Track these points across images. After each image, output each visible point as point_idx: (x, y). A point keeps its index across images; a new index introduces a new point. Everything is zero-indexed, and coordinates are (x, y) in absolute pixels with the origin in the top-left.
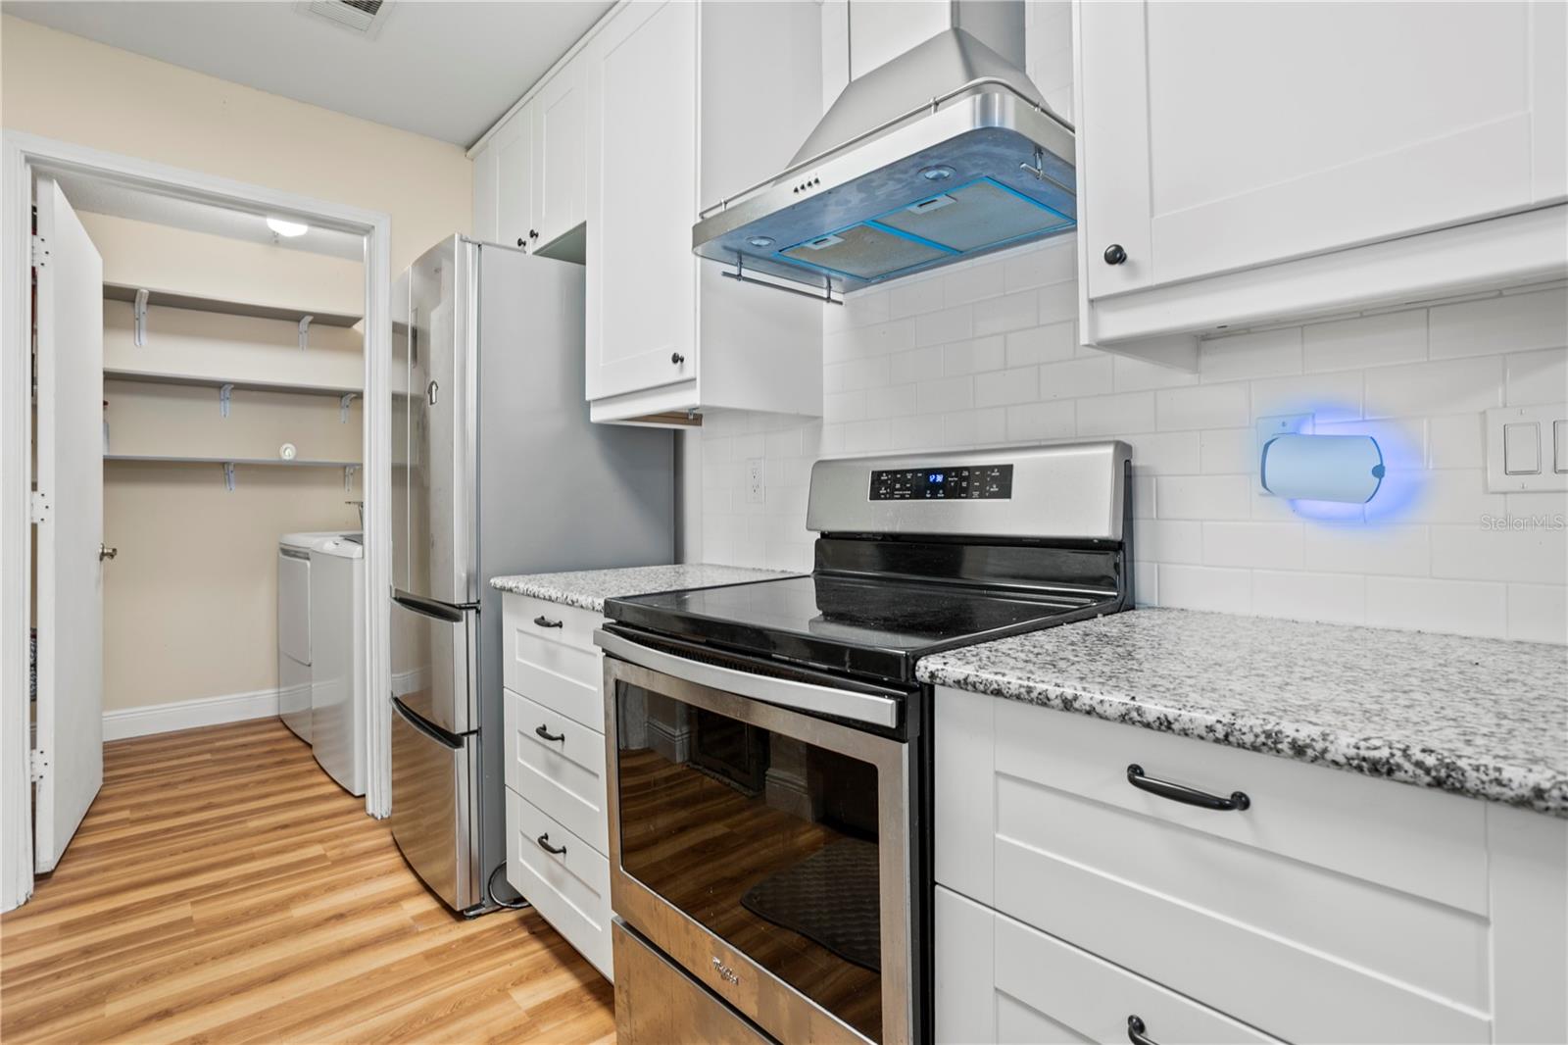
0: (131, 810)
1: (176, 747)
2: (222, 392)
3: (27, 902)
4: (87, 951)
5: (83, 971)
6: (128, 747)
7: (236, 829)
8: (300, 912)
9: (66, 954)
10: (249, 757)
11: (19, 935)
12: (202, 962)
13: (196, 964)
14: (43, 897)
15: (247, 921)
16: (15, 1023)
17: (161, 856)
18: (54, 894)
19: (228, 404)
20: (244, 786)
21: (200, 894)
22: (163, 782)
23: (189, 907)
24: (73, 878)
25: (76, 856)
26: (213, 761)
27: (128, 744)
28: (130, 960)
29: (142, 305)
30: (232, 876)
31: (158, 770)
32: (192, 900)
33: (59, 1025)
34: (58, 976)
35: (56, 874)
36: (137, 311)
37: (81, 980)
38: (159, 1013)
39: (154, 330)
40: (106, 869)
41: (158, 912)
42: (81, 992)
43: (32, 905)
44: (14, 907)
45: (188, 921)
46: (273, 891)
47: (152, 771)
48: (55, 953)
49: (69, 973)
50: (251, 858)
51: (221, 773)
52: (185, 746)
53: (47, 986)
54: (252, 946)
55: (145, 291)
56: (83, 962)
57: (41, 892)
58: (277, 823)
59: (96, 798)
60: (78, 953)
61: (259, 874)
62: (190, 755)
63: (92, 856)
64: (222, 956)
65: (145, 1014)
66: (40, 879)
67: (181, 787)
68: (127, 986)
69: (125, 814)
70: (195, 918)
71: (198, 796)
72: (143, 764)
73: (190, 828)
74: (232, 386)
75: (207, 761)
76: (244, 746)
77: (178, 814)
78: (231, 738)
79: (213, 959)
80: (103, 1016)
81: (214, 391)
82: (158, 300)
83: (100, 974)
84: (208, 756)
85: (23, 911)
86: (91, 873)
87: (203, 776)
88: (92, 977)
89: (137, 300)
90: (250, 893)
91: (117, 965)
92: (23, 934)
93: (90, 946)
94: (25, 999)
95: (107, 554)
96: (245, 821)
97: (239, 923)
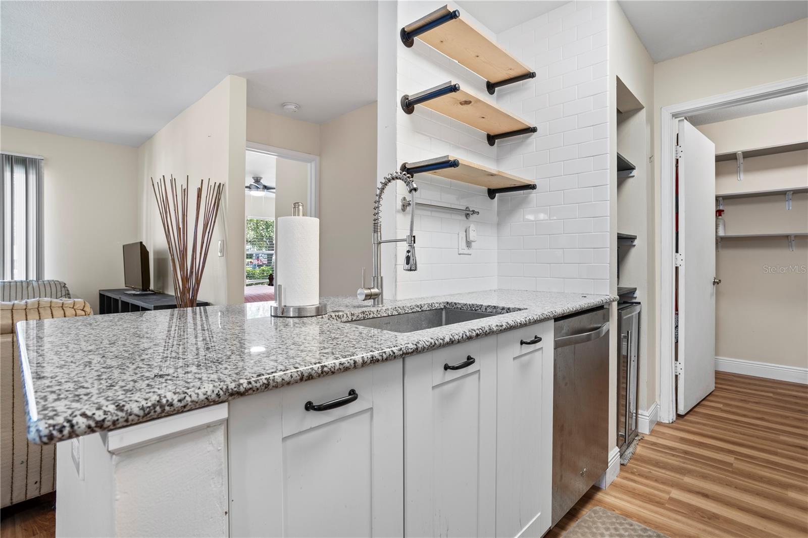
0: (723, 405)
1: (755, 385)
2: (787, 197)
3: (672, 422)
4: (686, 452)
5: (682, 459)
6: (733, 377)
7: (773, 436)
8: (792, 495)
9: (679, 449)
10: (796, 403)
11: (666, 433)
12: (730, 486)
13: (727, 485)
14: (678, 423)
15: (759, 481)
16: (656, 462)
17: (729, 430)
18: (681, 424)
19: (791, 202)
20: (786, 417)
21: (739, 456)
22: (743, 399)
23: (733, 459)
24: (691, 422)
25: (694, 414)
26: (774, 398)
27: (733, 376)
28: (700, 466)
29: (741, 159)
30: (761, 457)
31: (742, 392)
32: (736, 457)
33: (668, 473)
34: (673, 455)
35: (686, 418)
36: (738, 163)
37: (680, 461)
38: (703, 493)
39: (748, 170)
40: (704, 425)
41: (719, 453)
42: (678, 466)
43: (674, 424)
44: (668, 422)
45: (731, 465)
46: (781, 476)
47: (739, 392)
48: (675, 446)
49: (678, 456)
50: (776, 454)
51: (775, 405)
52: (760, 386)
53: (668, 457)
54: (757, 494)
55: (740, 152)
56: (683, 455)
57: (677, 421)
58: (799, 444)
59: (710, 394)
60: (681, 451)
61: (776, 464)
62: (762, 391)
63: (701, 417)
64: (740, 489)
65: (698, 490)
66: (679, 416)
67: (750, 404)
68: (695, 475)
69: (721, 406)
70: (734, 465)
71: (758, 412)
72: (737, 387)
73: (748, 425)
74: (792, 192)
75: (771, 397)
76: (796, 397)
77: (744, 416)
78: (789, 390)
79: (735, 487)
80: (683, 480)
81: (782, 196)
82: (748, 155)
83: (687, 464)
84: (771, 395)
85: (671, 425)
86: (698, 423)
87: (763, 403)
88: (684, 463)
89: (738, 158)
90: (766, 470)
91: (694, 464)
92: (669, 434)
93: (688, 451)
94: (661, 456)
95: (717, 282)
96: (779, 435)
97: (755, 480)
